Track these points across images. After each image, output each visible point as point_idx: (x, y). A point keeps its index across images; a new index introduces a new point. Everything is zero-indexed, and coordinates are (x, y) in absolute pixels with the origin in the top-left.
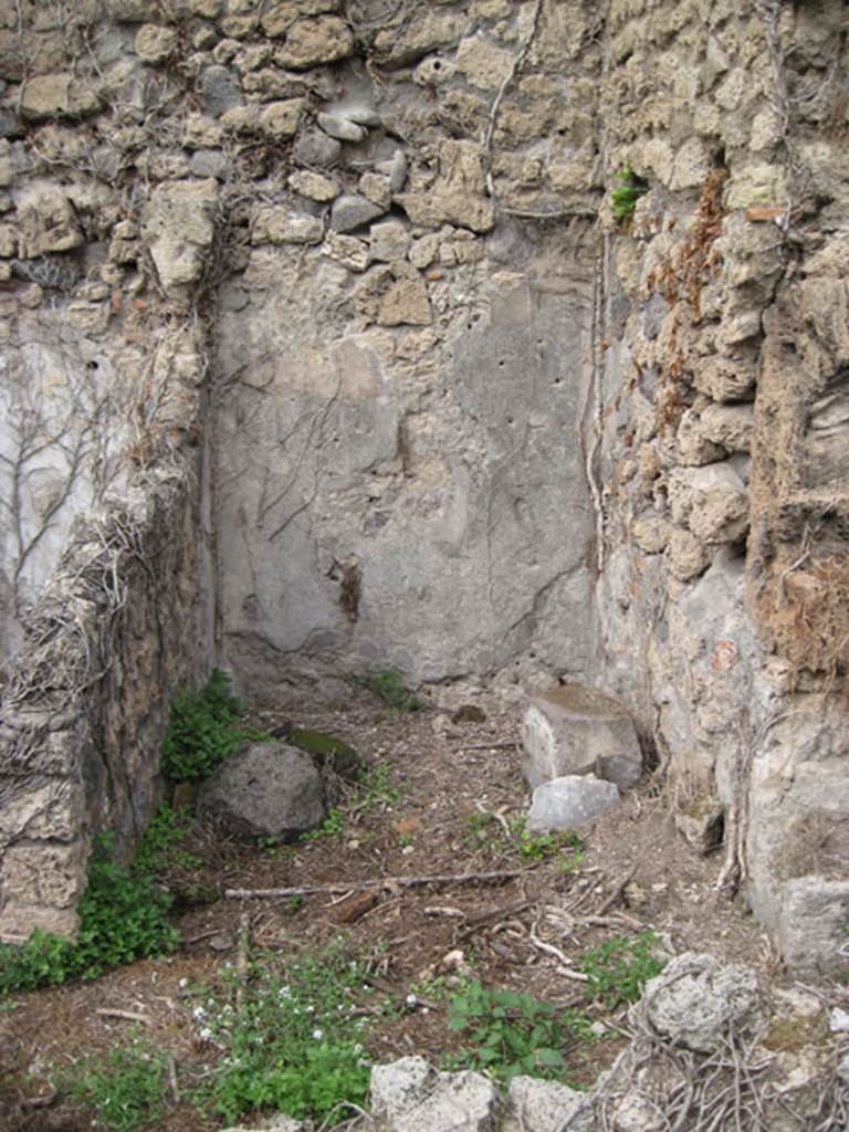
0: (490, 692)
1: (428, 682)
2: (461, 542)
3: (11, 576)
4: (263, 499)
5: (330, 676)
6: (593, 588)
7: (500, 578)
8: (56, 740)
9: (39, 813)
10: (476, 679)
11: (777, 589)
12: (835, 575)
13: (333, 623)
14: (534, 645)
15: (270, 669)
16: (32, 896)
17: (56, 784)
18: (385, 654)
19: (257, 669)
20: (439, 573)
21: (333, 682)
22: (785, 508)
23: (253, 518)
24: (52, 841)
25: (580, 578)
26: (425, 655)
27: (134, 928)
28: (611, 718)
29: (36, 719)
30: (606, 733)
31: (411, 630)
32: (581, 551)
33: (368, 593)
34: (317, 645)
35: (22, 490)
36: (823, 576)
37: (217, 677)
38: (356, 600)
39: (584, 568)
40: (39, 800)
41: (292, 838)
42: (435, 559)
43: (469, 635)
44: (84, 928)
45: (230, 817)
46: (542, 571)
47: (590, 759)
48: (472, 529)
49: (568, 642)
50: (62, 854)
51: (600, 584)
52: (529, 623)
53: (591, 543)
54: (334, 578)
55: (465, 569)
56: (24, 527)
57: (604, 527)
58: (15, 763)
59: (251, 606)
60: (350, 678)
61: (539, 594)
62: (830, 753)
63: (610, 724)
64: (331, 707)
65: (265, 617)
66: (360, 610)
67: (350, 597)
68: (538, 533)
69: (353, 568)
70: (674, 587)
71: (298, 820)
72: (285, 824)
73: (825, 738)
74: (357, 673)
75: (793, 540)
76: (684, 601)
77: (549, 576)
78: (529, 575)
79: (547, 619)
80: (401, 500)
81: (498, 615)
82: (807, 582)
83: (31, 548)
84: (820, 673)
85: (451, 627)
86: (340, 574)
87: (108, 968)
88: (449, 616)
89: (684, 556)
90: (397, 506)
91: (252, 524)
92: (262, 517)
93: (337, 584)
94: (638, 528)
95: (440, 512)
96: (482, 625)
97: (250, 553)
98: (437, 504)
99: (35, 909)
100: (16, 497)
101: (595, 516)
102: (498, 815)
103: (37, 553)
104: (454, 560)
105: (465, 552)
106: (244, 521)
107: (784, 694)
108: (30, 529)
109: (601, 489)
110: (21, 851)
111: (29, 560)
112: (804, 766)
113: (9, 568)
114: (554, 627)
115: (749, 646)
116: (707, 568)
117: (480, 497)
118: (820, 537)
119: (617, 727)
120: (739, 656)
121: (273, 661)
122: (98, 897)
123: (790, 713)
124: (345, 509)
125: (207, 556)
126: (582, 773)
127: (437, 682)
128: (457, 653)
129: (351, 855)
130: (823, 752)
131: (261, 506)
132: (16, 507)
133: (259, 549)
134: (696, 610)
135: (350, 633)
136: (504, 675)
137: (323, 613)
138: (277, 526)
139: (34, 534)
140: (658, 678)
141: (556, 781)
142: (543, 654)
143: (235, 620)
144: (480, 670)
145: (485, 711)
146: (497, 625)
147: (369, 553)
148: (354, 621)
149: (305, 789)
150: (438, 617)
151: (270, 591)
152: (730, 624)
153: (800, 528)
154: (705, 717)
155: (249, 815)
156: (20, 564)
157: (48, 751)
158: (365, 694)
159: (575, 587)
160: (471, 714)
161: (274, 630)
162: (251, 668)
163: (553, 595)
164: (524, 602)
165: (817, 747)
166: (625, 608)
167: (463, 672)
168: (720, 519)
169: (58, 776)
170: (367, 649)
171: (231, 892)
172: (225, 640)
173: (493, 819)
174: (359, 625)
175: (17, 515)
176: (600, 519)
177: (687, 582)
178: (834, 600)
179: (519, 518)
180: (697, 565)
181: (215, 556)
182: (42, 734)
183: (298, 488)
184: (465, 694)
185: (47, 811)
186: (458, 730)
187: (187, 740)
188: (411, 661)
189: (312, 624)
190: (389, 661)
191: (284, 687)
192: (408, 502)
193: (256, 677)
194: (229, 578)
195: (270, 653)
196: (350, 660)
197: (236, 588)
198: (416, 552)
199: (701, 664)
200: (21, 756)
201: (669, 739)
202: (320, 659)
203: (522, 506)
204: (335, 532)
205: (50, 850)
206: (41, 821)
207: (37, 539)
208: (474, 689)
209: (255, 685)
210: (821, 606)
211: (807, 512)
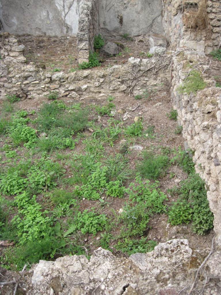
0: (145, 38)
1: (134, 36)
2: (140, 11)
3: (63, 19)
4: (106, 4)
5: (118, 35)
6: (162, 19)
7: (147, 18)
8: (86, 35)
9: (84, 46)
10: (142, 36)
11: (184, 15)
12: (192, 13)
13: (118, 26)
14: (152, 30)
15: (108, 34)
16: (83, 57)
17: (86, 41)
18: (127, 31)
19: (106, 34)
20: (136, 17)
21: (119, 36)
22: (185, 3)
23: (104, 7)
24: (85, 49)
25: (160, 18)
26: (134, 31)
27: (95, 62)
28: (162, 38)
29: (83, 33)
30: (161, 41)
31: (131, 27)
32: (160, 13)
33: (124, 20)
34: (116, 30)
35: (65, 4)
36: (190, 13)
37: (99, 35)
38: (122, 22)
39: (161, 16)
40: (84, 44)
41: (114, 55)
42: (135, 14)
43: (141, 28)
44: (89, 62)
45: (105, 52)
46: (154, 16)
47: (159, 44)
48: (142, 9)
49: (158, 29)
50: (87, 51)
51: (163, 18)
52: (151, 25)
53: (162, 12)
54: (118, 18)
55: (141, 16)
56: (65, 10)
57: (164, 8)
58: (81, 39)
59: (104, 23)
60: (121, 36)
61: (153, 20)
62: (191, 40)
63: (162, 39)
64: (118, 40)
65: (107, 25)
66: (123, 23)
67: (121, 21)
68: (153, 10)
69: (122, 16)
70: (172, 17)
71: (115, 53)
72: (113, 53)
73: (190, 38)
74: (123, 35)
75: (186, 8)
76: (174, 19)
77: (155, 17)
78: (151, 17)
79: (155, 25)
80: (130, 4)
81: (146, 24)
82: (188, 14)
83: (67, 14)
84: (189, 28)
85: (138, 26)
86: (119, 17)
87: (93, 67)
88: (138, 24)
89: (174, 12)
90: (129, 5)
91: (104, 9)
92: (106, 7)
93: (119, 19)
94: (168, 8)
95: (136, 6)
96: (143, 26)
97: (104, 14)
98: (136, 5)
99: (83, 59)
100: (64, 5)
101: (162, 7)
102: (145, 53)
103: (68, 15)
104: (139, 15)
105: (140, 13)
106: (103, 8)
107: (185, 31)
108: (66, 11)
109: (164, 1)
110: (81, 51)
111: (66, 16)
112: (187, 42)
113: (63, 18)
114: (156, 26)
115: (181, 24)
116: (177, 13)
117: (143, 3)
118: (190, 7)
119: (163, 40)
120: (180, 26)
121: (108, 33)
122: (91, 58)
123: (185, 34)
124: (120, 6)
125: (97, 14)
126: (158, 46)
127: (136, 36)
128: (139, 31)
129: (123, 57)
130: (190, 39)
131: (106, 5)
132: (64, 7)
133: (106, 13)
134: (175, 20)
135: (121, 28)
136: (147, 35)
137: (116, 24)
138: (109, 9)
139: (67, 11)
140: (170, 32)
141: (154, 47)
142: (153, 31)
143: (102, 26)
144: (143, 34)
145: (144, 41)
146: (146, 26)
147: (125, 14)
148: (122, 26)
149: (116, 48)
150: (136, 25)
151: (108, 21)
152: (179, 22)
153: (187, 6)
154: (175, 36)
155: (108, 52)
156: (65, 17)
157: (85, 37)
158: (124, 38)
159: (159, 19)
160: (141, 41)
161: (108, 27)
162: (104, 34)
163: (155, 21)
164: (151, 22)
165: (189, 39)
166: (166, 22)
167: (140, 34)
168: (178, 5)
169: (86, 40)
170: (124, 31)
171: (107, 61)
172: (100, 29)
173: (144, 54)
174: (123, 26)
175: (64, 8)
176: (163, 7)
177: (174, 16)
178: (191, 17)
179: (150, 7)
180: (176, 13)
181: (98, 14)
182: (84, 35)
183: (112, 2)
184: (141, 38)
185: (85, 45)
186: (139, 43)
187: (97, 43)
188: (131, 33)
189: (115, 26)
190: (128, 33)
191: (110, 37)
192: (131, 4)
193: (105, 36)
194: (101, 18)
195: (108, 31)
196: (121, 33)
197: (102, 20)
198: (132, 13)
199: (175, 28)
200: (82, 38)
201: (171, 41)
202: (116, 32)
203: (150, 5)
204: (118, 10)
205: (85, 51)
206: (84, 47)
207: (68, 12)
208: (142, 37)
209: (105, 37)
210: (189, 17)
211: (188, 4)
